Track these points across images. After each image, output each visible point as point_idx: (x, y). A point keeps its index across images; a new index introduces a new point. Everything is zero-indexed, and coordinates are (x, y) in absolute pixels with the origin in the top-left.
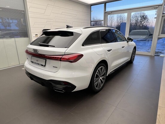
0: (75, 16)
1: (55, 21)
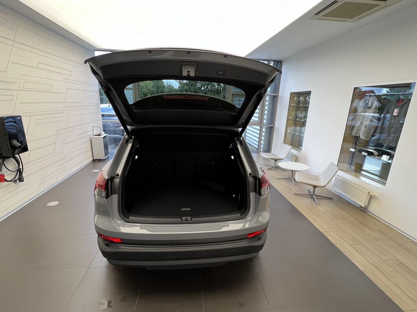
0: (70, 73)
1: (25, 89)
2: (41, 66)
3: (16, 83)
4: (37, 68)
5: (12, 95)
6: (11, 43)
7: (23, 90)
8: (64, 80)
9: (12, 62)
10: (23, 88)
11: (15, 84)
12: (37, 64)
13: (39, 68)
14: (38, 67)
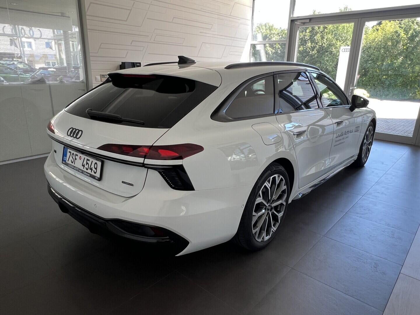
0: (210, 27)
1: (154, 42)
2: (175, 20)
3: (148, 36)
4: (172, 22)
5: (143, 47)
6: (150, 1)
7: (152, 43)
9: (148, 18)
10: (154, 41)
12: (172, 18)
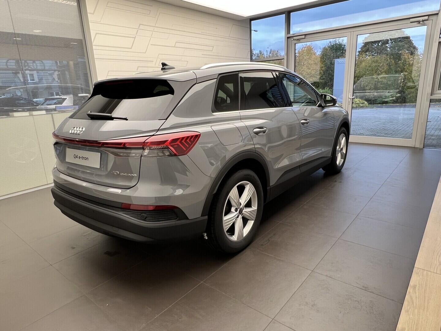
2: (177, 45)
4: (174, 47)
6: (152, 29)
8: (203, 56)
9: (151, 45)
10: (159, 65)
11: (152, 62)
12: (175, 43)
13: (177, 47)
14: (175, 45)
